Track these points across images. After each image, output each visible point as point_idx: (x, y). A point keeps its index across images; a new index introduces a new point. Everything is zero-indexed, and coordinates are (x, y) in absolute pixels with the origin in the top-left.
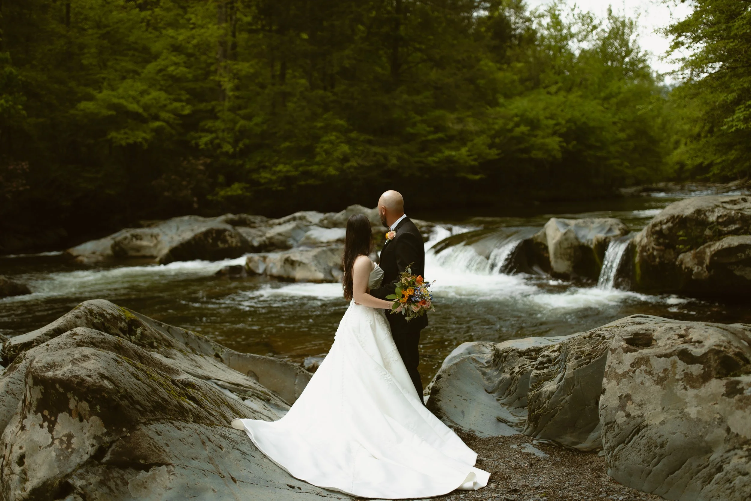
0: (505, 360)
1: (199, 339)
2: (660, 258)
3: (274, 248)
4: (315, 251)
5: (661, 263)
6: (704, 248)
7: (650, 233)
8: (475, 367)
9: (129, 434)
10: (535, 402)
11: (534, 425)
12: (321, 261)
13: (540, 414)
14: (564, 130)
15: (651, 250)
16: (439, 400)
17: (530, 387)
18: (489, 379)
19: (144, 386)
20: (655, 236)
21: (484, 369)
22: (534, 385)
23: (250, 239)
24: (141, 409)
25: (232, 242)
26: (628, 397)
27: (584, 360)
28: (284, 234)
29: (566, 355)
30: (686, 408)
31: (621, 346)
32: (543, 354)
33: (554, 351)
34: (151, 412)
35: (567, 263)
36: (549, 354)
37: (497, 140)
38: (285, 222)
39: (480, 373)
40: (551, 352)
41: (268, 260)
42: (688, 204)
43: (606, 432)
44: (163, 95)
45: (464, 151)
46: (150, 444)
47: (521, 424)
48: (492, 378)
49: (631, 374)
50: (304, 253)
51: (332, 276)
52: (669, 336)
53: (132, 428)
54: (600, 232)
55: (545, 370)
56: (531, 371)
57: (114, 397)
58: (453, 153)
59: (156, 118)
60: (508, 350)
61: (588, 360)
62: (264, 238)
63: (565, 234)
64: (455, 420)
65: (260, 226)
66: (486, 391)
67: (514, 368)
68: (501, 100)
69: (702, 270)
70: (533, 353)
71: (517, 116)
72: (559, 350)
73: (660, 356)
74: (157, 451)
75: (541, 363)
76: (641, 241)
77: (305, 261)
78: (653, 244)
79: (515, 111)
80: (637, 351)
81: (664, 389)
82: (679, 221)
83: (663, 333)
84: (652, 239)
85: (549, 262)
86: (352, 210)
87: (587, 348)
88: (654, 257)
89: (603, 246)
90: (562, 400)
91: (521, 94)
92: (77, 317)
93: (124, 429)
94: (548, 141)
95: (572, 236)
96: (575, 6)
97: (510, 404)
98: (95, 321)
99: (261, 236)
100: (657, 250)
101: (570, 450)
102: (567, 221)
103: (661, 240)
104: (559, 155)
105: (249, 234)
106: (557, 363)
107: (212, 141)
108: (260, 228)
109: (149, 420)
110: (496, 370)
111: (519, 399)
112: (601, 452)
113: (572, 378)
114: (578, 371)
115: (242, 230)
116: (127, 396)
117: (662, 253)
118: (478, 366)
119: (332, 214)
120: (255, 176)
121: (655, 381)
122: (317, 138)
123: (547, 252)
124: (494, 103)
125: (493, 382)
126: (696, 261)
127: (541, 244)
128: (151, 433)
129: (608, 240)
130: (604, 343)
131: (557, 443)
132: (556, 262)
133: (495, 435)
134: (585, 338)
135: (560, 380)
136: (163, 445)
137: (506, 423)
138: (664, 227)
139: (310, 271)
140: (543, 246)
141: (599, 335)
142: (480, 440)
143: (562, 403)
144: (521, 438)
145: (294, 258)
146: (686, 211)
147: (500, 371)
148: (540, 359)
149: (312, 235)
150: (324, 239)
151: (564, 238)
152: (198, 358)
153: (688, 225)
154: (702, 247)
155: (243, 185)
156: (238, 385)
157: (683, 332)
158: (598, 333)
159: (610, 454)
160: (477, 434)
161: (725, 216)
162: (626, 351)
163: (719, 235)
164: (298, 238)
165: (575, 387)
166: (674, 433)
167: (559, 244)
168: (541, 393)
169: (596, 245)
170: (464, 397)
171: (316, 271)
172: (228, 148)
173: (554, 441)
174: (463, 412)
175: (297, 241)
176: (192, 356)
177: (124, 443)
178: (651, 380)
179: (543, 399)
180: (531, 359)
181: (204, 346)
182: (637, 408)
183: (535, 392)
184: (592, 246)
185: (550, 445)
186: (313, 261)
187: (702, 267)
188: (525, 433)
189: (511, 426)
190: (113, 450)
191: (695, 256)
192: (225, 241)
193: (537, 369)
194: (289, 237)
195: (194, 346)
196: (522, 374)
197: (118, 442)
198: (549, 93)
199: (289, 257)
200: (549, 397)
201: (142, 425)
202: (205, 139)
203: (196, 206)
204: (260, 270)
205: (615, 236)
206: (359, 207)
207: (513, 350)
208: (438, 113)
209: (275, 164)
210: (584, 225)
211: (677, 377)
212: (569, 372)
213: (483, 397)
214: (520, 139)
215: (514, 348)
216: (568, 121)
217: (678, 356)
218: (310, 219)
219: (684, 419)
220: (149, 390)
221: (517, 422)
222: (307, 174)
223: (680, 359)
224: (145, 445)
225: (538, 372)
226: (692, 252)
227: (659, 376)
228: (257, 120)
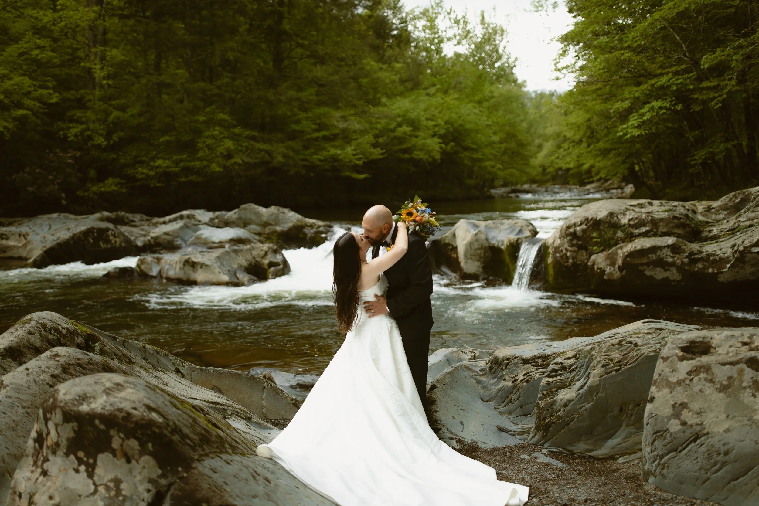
0: (506, 368)
1: (158, 353)
2: (573, 259)
3: (161, 248)
4: (217, 252)
5: (574, 264)
6: (616, 249)
7: (564, 235)
8: (469, 375)
9: (185, 475)
10: (548, 410)
11: (543, 434)
12: (225, 263)
13: (553, 423)
14: (443, 131)
15: (564, 252)
16: (436, 411)
17: (541, 395)
18: (484, 387)
19: (186, 416)
20: (568, 238)
21: (479, 378)
22: (545, 393)
23: (133, 238)
24: (191, 443)
25: (116, 242)
26: (684, 405)
27: (613, 367)
28: (170, 233)
29: (590, 362)
30: (755, 415)
31: (676, 355)
32: (555, 361)
33: (569, 358)
34: (200, 446)
35: (478, 264)
36: (563, 361)
37: (381, 140)
38: (170, 221)
39: (475, 381)
40: (566, 359)
41: (162, 262)
42: (600, 207)
43: (654, 440)
44: (27, 81)
45: (349, 149)
46: (209, 484)
47: (524, 433)
48: (489, 386)
49: (687, 382)
50: (206, 254)
51: (238, 278)
52: (731, 343)
53: (188, 467)
54: (510, 233)
55: (559, 378)
56: (540, 379)
57: (165, 432)
58: (339, 152)
59: (19, 105)
60: (509, 357)
61: (618, 368)
62: (149, 238)
63: (476, 235)
64: (455, 432)
65: (142, 225)
66: (482, 399)
67: (517, 376)
68: (384, 100)
69: (614, 270)
70: (540, 361)
71: (399, 116)
72: (575, 357)
73: (724, 364)
74: (219, 492)
75: (554, 370)
76: (553, 243)
77: (208, 263)
78: (566, 246)
79: (397, 111)
80: (694, 359)
81: (728, 397)
82: (593, 223)
83: (724, 340)
84: (565, 240)
85: (459, 263)
86: (245, 209)
87: (616, 355)
88: (568, 258)
89: (515, 248)
90: (581, 408)
91: (401, 94)
92: (30, 333)
93: (180, 469)
94: (429, 141)
95: (483, 237)
96: (451, 10)
97: (510, 413)
98: (50, 337)
99: (144, 236)
100: (570, 251)
101: (584, 457)
102: (477, 222)
103: (574, 242)
104: (438, 156)
105: (131, 233)
106: (573, 370)
107: (82, 132)
108: (142, 227)
109: (201, 456)
110: (493, 378)
111: (521, 407)
112: (620, 459)
113: (597, 386)
114: (605, 378)
115: (124, 229)
116: (176, 430)
117: (575, 254)
118: (471, 374)
119: (223, 213)
120: (131, 171)
121: (717, 389)
122: (198, 133)
123: (457, 253)
124: (376, 103)
125: (490, 390)
126: (608, 262)
127: (449, 244)
128: (207, 471)
129: (519, 241)
130: (638, 350)
131: (569, 451)
132: (466, 262)
133: (500, 446)
134: (613, 345)
135: (581, 388)
136: (223, 484)
137: (507, 432)
138: (578, 229)
139: (214, 273)
140: (451, 247)
141: (631, 342)
142: (485, 451)
143: (580, 411)
144: (527, 447)
145: (195, 260)
146: (599, 213)
147: (499, 379)
148: (551, 367)
149: (202, 234)
150: (216, 239)
151: (474, 238)
152: (161, 374)
153: (601, 227)
154: (614, 248)
155: (117, 180)
156: (215, 403)
157: (746, 340)
158: (629, 339)
159: (656, 463)
160: (480, 444)
161: (637, 218)
162: (682, 359)
163: (630, 237)
164: (186, 238)
165: (599, 395)
166: (743, 441)
167: (470, 244)
168: (555, 401)
169: (507, 246)
170: (461, 407)
171: (220, 273)
172: (101, 140)
173: (564, 449)
174: (462, 423)
175: (185, 242)
176: (155, 373)
177: (182, 485)
178: (712, 388)
179: (557, 407)
180: (538, 366)
181: (163, 360)
182: (696, 416)
183: (548, 400)
184: (503, 247)
185: (561, 453)
186: (216, 263)
187: (614, 267)
188: (531, 442)
189: (513, 435)
190: (172, 495)
191: (608, 257)
192: (108, 241)
193: (548, 376)
194: (177, 237)
195: (154, 362)
196: (527, 381)
197: (176, 485)
198: (428, 95)
199: (189, 258)
200: (565, 405)
201: (196, 462)
202: (74, 130)
203: (64, 202)
204: (154, 272)
205: (526, 237)
206: (253, 206)
207: (516, 358)
208: (323, 110)
209: (153, 159)
210: (493, 226)
211: (744, 384)
212: (593, 380)
213: (480, 406)
214: (401, 140)
215: (517, 355)
216: (447, 122)
217: (746, 363)
218: (199, 218)
219: (754, 426)
220: (191, 420)
221: (520, 430)
222: (187, 170)
223: (748, 367)
224: (205, 486)
225: (551, 379)
226: (604, 253)
227: (722, 384)
228: (133, 111)
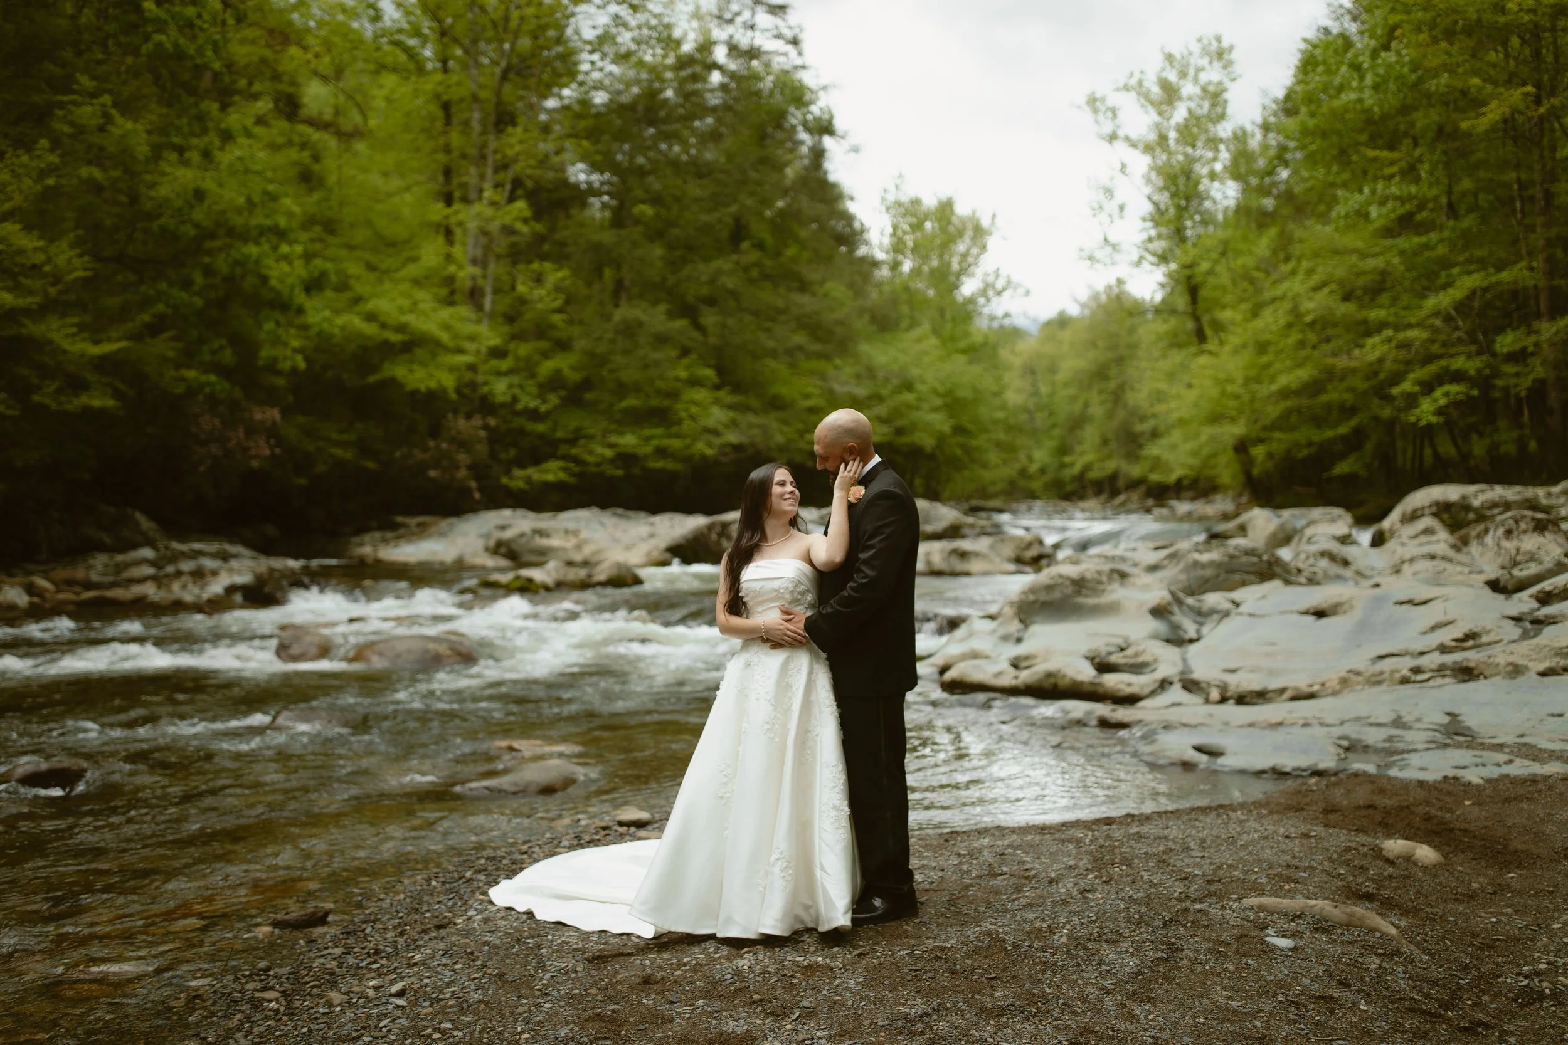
155: (562, 464)
172: (528, 401)
203: (477, 496)
